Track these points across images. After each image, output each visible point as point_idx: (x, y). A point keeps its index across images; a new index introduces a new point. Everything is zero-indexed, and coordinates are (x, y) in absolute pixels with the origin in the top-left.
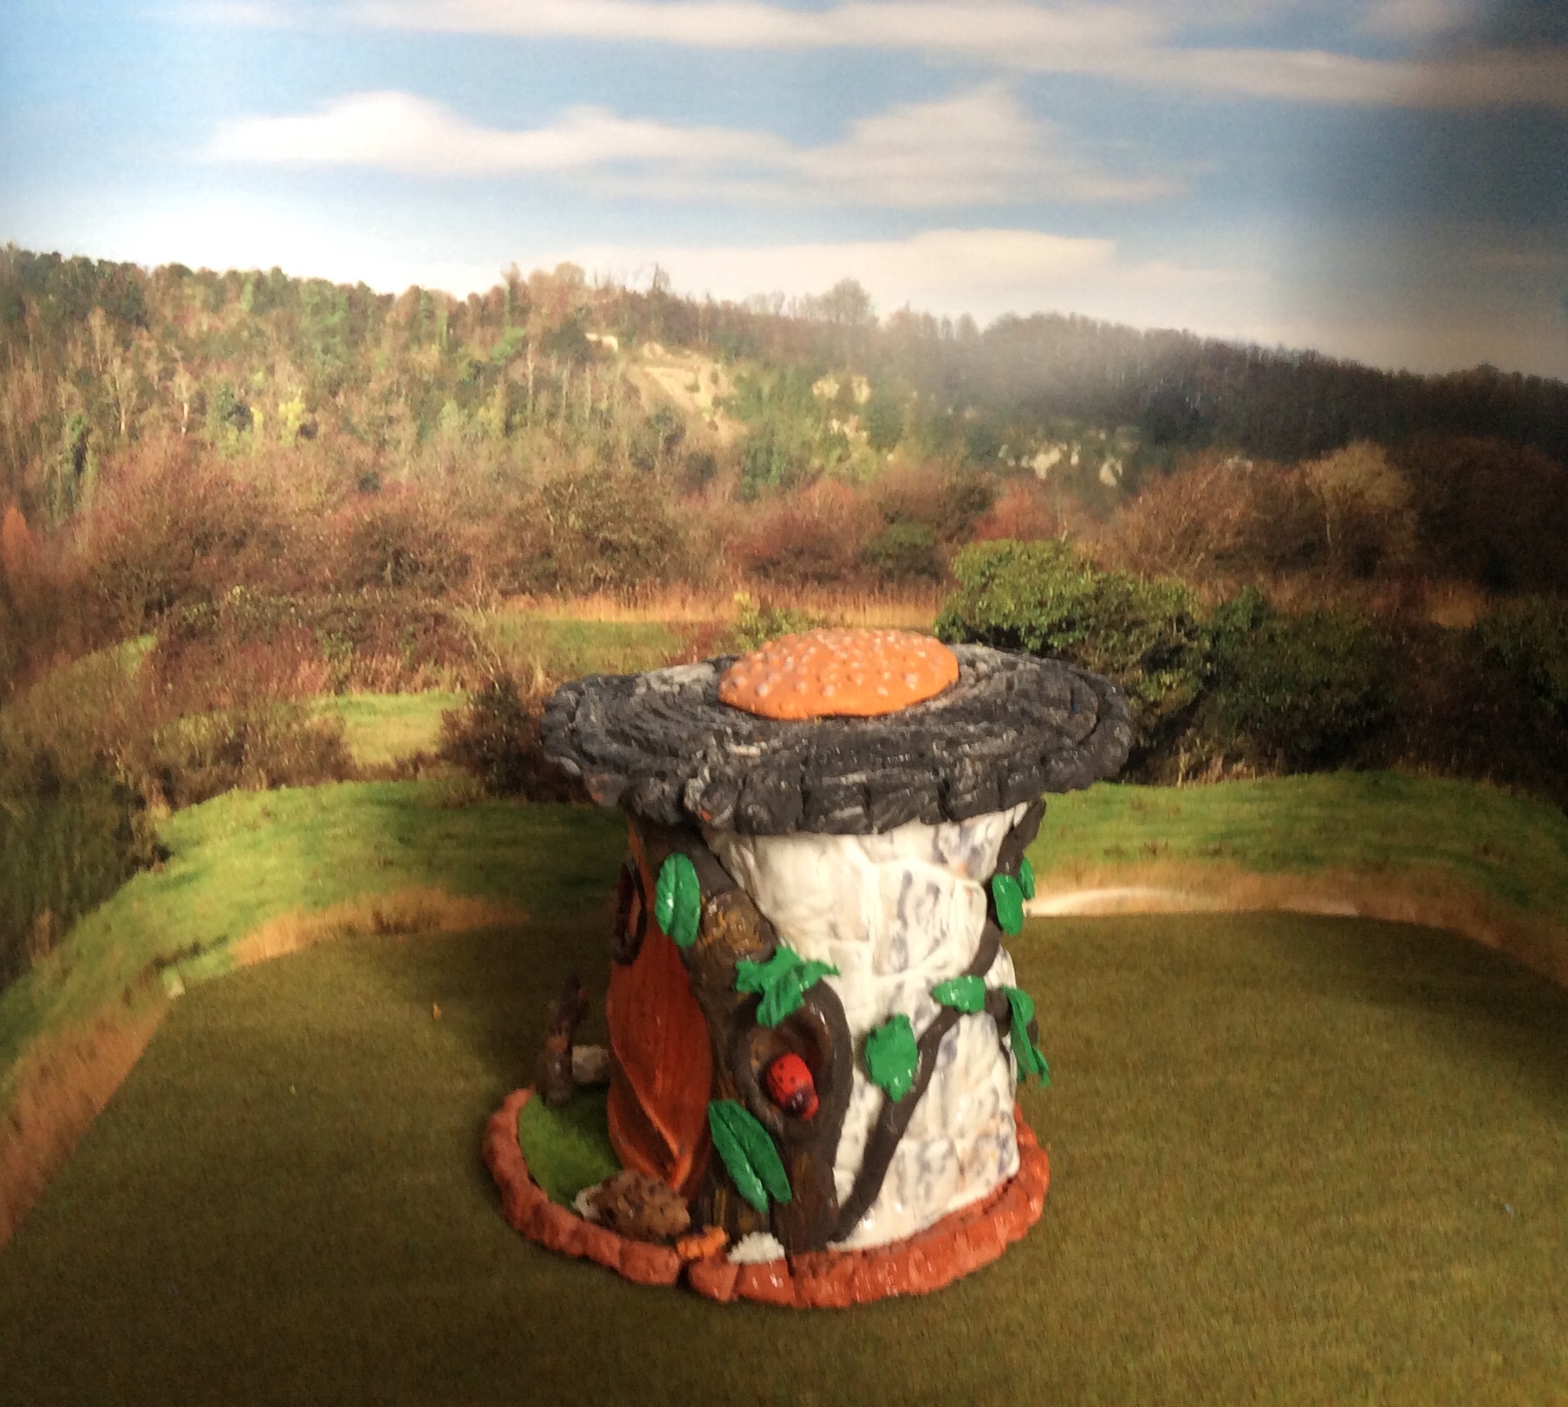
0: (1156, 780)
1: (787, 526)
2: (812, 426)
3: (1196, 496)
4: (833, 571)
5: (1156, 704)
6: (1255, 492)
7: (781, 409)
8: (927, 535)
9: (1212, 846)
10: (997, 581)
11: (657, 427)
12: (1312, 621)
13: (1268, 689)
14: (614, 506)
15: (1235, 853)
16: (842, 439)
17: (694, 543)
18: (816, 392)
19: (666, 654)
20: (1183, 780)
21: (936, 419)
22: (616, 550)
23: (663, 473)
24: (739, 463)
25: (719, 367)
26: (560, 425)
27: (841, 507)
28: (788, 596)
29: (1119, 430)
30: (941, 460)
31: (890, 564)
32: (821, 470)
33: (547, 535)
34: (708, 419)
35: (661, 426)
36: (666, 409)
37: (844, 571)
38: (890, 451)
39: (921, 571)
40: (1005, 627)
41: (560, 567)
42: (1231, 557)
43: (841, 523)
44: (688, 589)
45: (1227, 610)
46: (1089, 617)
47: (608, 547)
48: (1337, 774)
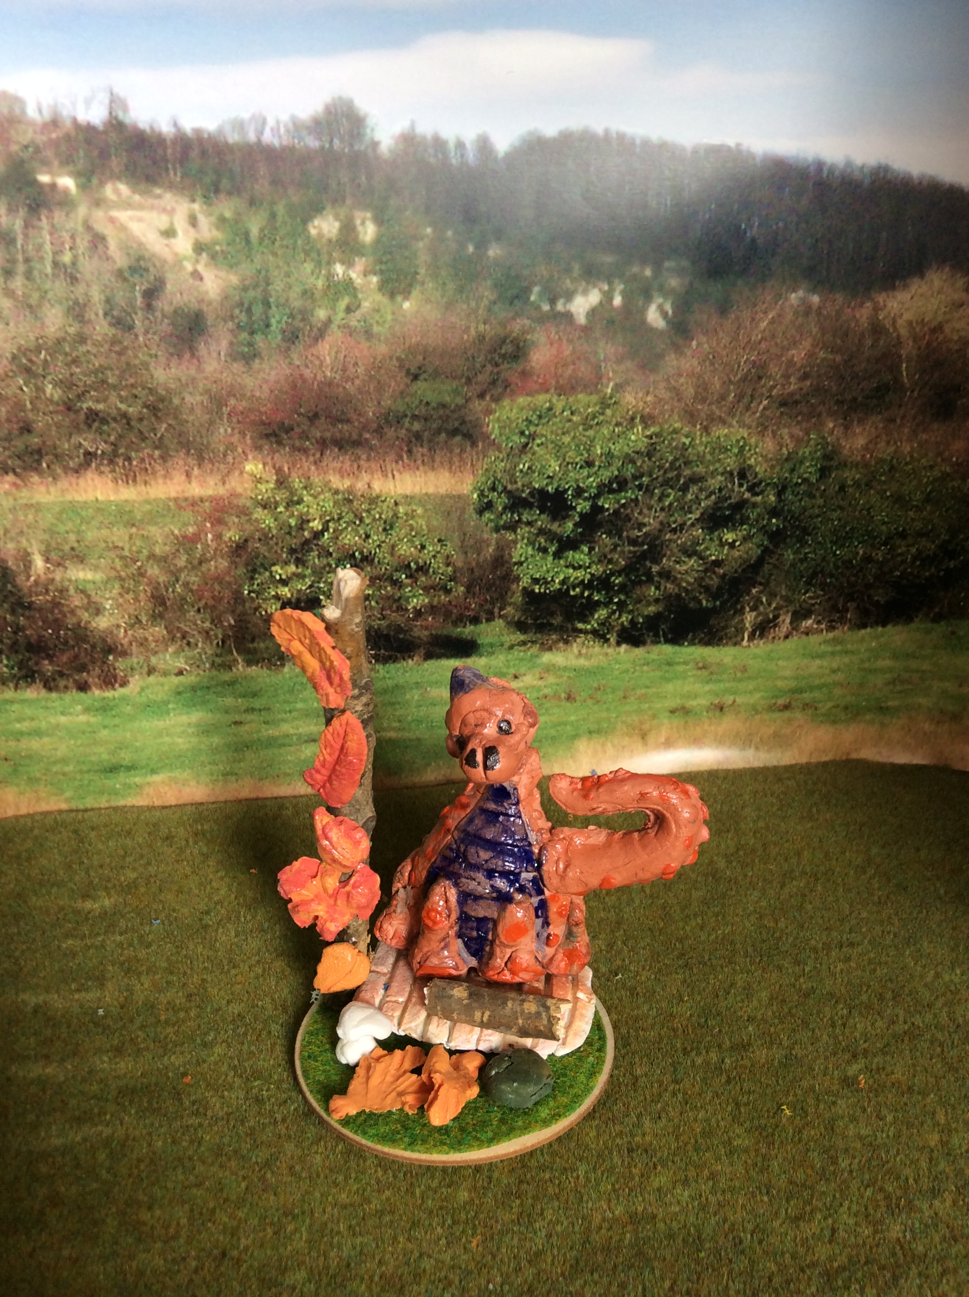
0: (721, 639)
1: (296, 385)
2: (312, 273)
3: (756, 337)
4: (355, 436)
5: (718, 563)
6: (823, 330)
7: (275, 255)
8: (456, 392)
9: (781, 702)
10: (538, 441)
11: (131, 279)
12: (886, 468)
13: (839, 542)
14: (96, 372)
15: (806, 706)
16: (348, 286)
17: (192, 410)
18: (313, 232)
19: (176, 532)
20: (749, 640)
21: (455, 259)
22: (104, 421)
23: (147, 332)
24: (232, 317)
25: (196, 206)
26: (19, 284)
27: (356, 364)
28: (306, 464)
29: (667, 264)
30: (465, 307)
31: (417, 426)
32: (329, 321)
33: (22, 408)
34: (189, 267)
35: (136, 279)
36: (140, 258)
37: (368, 436)
38: (406, 298)
39: (454, 432)
40: (550, 489)
41: (44, 442)
42: (796, 402)
43: (357, 382)
44: (192, 461)
45: (792, 461)
46: (642, 476)
47: (93, 417)
48: (913, 626)
